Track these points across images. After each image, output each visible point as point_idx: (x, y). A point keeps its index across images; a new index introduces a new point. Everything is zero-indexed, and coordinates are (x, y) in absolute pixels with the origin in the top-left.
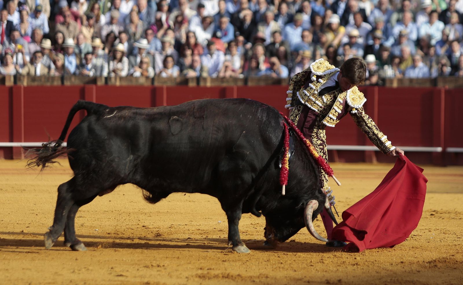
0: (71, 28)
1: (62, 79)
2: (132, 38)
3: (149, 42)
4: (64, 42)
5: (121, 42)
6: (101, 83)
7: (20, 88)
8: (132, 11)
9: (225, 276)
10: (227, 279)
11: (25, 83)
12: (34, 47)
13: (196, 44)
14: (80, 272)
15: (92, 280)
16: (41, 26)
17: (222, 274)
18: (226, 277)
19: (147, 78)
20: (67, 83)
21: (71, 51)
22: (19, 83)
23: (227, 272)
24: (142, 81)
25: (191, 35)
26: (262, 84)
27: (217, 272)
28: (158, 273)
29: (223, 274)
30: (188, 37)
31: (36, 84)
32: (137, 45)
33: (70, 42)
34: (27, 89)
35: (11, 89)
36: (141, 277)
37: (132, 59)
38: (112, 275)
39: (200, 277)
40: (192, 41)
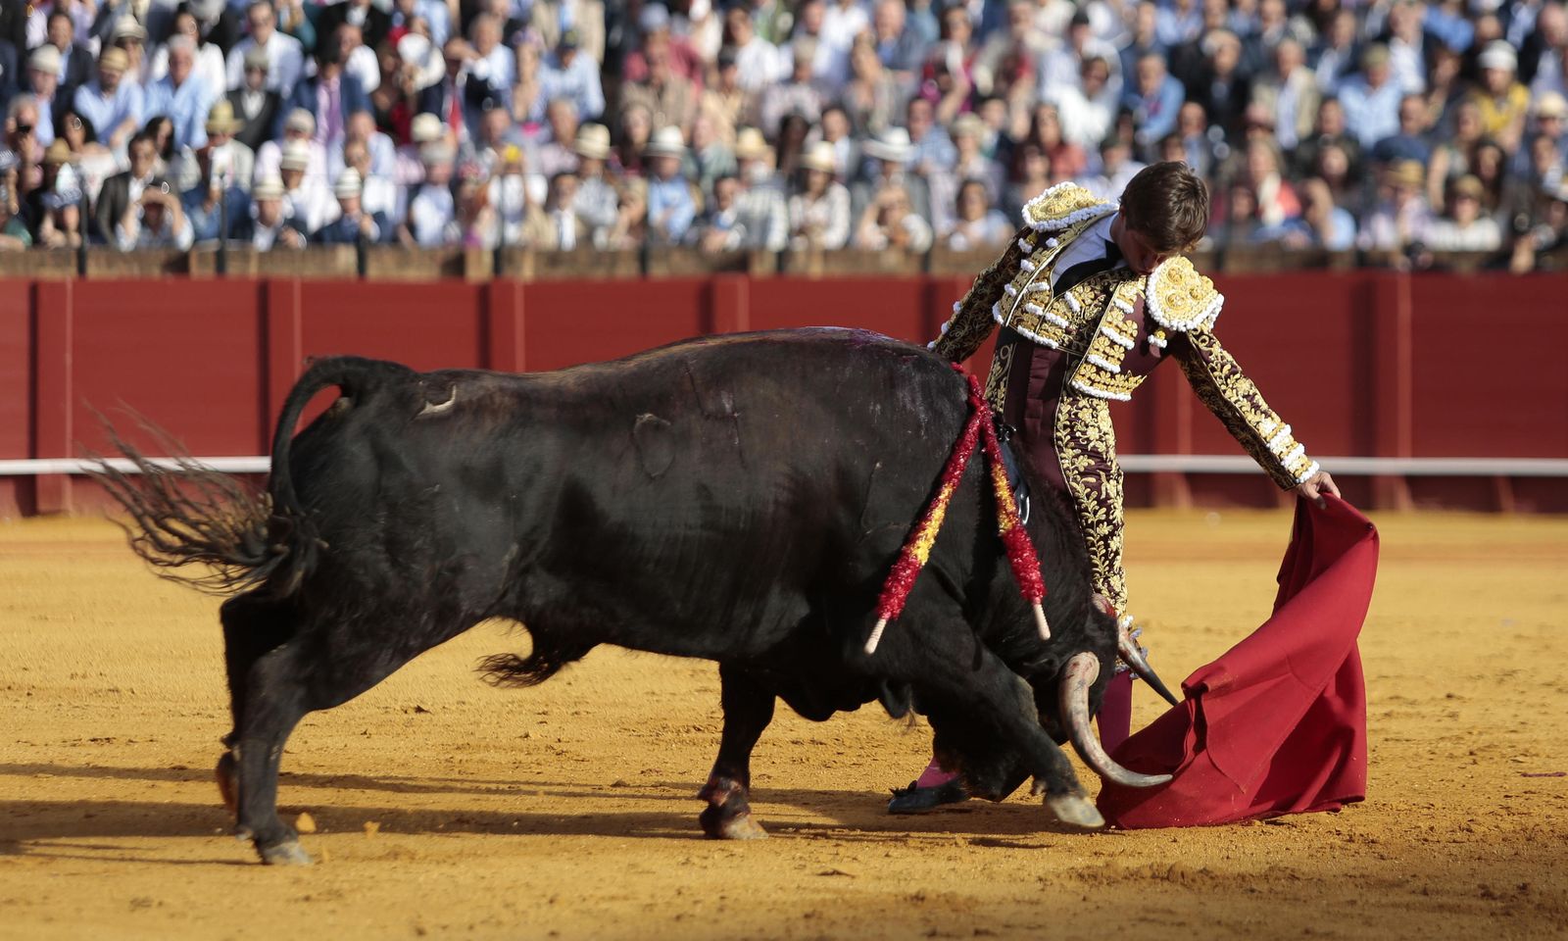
0: (670, 98)
1: (643, 257)
2: (860, 127)
3: (913, 137)
4: (650, 137)
5: (827, 137)
6: (762, 268)
7: (510, 287)
8: (856, 41)
9: (1161, 875)
10: (1166, 884)
11: (527, 271)
12: (555, 158)
13: (1062, 145)
14: (705, 863)
15: (746, 888)
16: (577, 94)
17: (1151, 867)
18: (1162, 879)
19: (908, 251)
20: (658, 271)
21: (670, 166)
22: (508, 273)
23: (1169, 862)
24: (893, 261)
25: (1046, 114)
26: (1271, 267)
27: (1133, 863)
28: (952, 864)
29: (1155, 867)
30: (1035, 122)
31: (560, 273)
32: (874, 148)
33: (671, 139)
34: (534, 291)
35: (483, 292)
36: (897, 877)
37: (861, 191)
38: (807, 871)
39: (1081, 876)
40: (1049, 133)
